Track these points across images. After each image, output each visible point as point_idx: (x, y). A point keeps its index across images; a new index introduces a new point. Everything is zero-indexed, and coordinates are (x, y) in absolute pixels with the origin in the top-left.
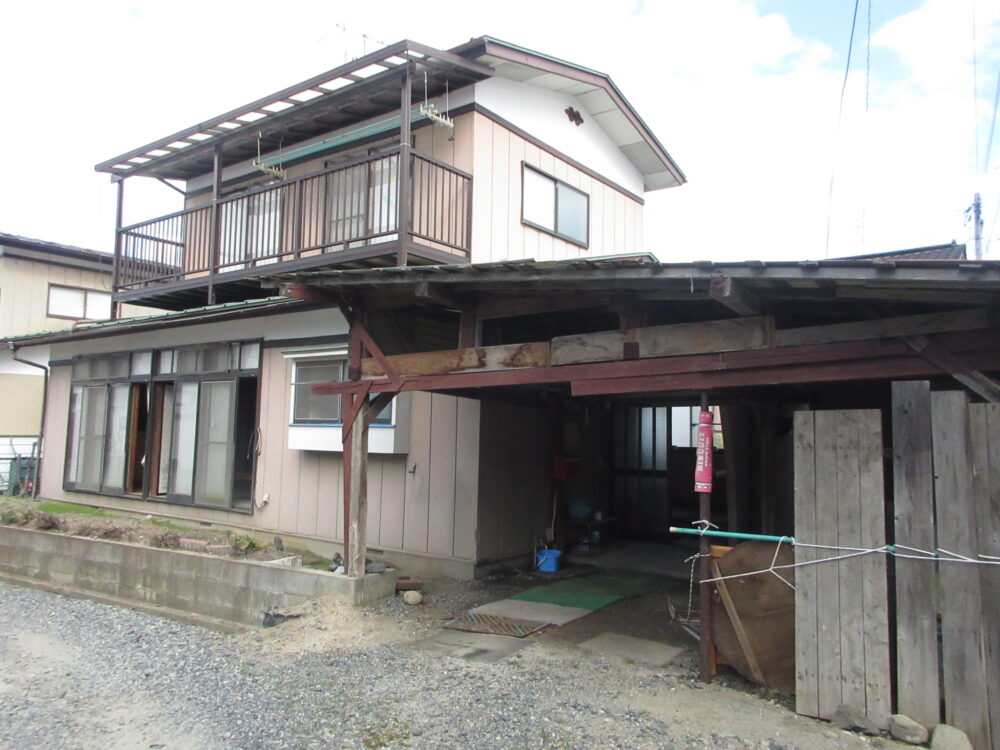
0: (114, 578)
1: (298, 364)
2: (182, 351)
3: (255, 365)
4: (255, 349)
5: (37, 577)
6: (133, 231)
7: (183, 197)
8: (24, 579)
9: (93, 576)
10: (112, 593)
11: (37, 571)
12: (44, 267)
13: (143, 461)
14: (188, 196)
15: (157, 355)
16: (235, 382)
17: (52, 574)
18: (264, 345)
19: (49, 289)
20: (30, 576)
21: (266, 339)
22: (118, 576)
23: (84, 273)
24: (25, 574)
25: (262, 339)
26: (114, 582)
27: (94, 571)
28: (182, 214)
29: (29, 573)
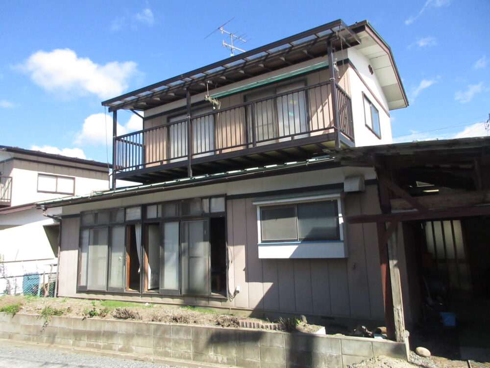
0: (190, 349)
1: (261, 208)
2: (165, 204)
3: (222, 209)
4: (221, 201)
5: (120, 350)
6: (122, 139)
7: (142, 120)
8: (112, 352)
9: (170, 348)
10: (189, 358)
11: (120, 347)
12: (35, 165)
13: (139, 271)
14: (145, 119)
15: (144, 208)
16: (208, 220)
17: (134, 348)
18: (227, 198)
19: (38, 176)
20: (115, 350)
21: (229, 194)
22: (192, 346)
23: (56, 167)
24: (111, 349)
25: (226, 194)
26: (189, 351)
27: (171, 344)
28: (143, 132)
29: (114, 348)
